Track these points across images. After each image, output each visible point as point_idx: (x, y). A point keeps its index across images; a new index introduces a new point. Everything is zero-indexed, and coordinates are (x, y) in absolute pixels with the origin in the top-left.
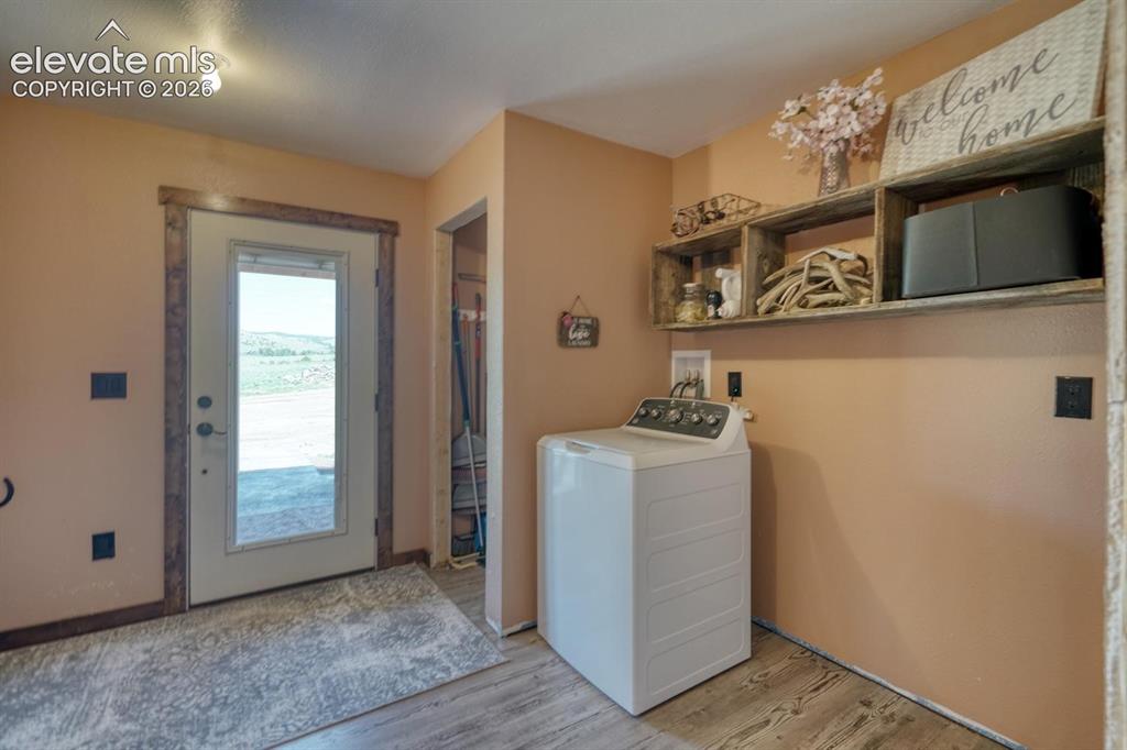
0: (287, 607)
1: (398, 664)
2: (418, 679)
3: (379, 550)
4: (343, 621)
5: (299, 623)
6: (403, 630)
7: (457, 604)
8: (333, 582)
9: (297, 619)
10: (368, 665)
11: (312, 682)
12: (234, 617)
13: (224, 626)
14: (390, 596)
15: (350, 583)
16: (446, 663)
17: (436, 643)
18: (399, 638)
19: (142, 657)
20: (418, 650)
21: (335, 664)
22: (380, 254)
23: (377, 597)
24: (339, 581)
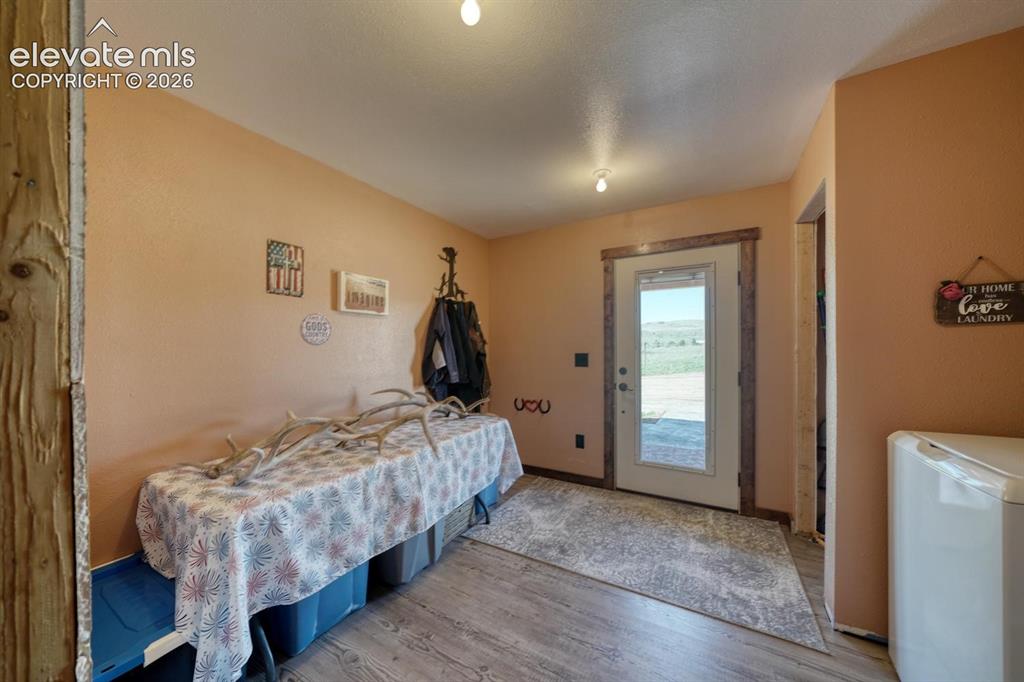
0: (663, 511)
1: (717, 588)
2: (726, 608)
3: (742, 498)
4: (694, 537)
5: (667, 524)
6: (736, 568)
7: (800, 574)
8: (702, 509)
9: (666, 521)
10: (694, 575)
11: (654, 563)
12: (635, 504)
13: (628, 506)
14: (741, 538)
15: (714, 515)
16: (758, 613)
17: (759, 592)
18: (729, 571)
19: (587, 504)
20: (739, 589)
21: (673, 561)
22: (742, 257)
23: (729, 533)
24: (707, 510)
